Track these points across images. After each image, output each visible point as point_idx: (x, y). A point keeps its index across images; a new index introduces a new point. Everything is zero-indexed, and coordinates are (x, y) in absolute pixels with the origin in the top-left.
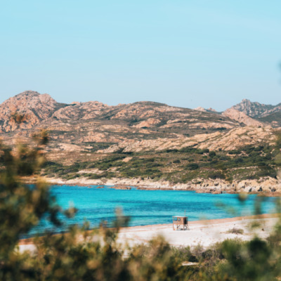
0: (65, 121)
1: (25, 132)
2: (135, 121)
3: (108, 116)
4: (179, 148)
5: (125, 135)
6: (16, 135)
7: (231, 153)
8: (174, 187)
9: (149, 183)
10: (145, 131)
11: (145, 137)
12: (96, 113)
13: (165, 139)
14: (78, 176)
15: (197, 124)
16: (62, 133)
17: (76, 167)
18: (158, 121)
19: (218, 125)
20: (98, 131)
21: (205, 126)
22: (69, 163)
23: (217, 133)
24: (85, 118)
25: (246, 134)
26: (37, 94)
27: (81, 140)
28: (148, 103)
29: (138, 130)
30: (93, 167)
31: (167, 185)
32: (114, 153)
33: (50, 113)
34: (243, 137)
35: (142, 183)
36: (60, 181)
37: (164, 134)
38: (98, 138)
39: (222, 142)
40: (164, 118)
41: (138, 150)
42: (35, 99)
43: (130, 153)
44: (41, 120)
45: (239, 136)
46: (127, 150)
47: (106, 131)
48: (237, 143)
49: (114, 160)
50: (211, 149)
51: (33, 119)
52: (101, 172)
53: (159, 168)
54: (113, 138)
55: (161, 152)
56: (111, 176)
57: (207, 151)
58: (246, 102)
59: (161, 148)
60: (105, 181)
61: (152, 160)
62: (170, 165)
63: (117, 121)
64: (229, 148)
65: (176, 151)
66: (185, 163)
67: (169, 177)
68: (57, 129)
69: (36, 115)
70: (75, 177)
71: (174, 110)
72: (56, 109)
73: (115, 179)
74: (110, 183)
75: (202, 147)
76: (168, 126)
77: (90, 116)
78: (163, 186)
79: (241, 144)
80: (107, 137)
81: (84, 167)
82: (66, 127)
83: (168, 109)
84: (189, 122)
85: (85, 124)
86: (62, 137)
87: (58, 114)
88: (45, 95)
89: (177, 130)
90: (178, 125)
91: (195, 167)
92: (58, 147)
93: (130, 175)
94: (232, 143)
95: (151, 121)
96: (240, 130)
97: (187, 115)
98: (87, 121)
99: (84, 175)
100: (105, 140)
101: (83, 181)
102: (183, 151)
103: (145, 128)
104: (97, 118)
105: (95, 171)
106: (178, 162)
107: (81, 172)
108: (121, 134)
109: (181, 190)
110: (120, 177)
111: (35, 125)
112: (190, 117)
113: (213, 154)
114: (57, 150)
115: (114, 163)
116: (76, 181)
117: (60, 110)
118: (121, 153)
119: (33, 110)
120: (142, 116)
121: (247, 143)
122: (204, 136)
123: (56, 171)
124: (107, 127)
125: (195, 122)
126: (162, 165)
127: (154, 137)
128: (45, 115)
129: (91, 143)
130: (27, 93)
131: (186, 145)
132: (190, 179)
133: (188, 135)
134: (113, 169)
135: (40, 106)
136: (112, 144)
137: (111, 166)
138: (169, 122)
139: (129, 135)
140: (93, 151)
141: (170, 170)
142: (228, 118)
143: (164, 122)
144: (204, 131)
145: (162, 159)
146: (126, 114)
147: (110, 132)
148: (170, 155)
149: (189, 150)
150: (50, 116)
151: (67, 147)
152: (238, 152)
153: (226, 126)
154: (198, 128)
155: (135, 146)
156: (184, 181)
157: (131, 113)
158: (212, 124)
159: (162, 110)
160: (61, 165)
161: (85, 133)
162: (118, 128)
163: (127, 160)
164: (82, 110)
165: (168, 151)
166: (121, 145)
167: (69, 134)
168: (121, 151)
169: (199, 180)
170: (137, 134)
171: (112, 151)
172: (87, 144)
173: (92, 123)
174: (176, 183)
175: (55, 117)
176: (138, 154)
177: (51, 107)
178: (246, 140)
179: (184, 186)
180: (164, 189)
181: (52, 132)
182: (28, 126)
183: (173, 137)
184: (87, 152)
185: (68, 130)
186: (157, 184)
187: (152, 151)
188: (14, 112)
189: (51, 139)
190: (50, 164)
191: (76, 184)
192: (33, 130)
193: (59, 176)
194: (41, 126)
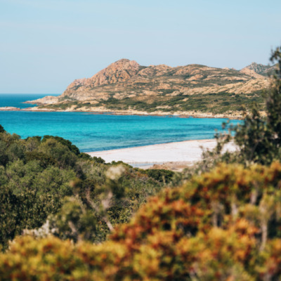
0: (145, 77)
1: (122, 84)
2: (188, 76)
3: (171, 73)
4: (217, 93)
5: (182, 85)
6: (117, 86)
7: (248, 95)
8: (215, 116)
9: (199, 114)
10: (194, 83)
11: (195, 86)
12: (164, 71)
13: (208, 87)
14: (156, 110)
15: (226, 78)
16: (144, 84)
17: (155, 105)
18: (202, 76)
19: (238, 78)
20: (166, 83)
21: (230, 79)
22: (150, 102)
23: (239, 83)
24: (157, 75)
25: (257, 83)
26: (128, 61)
27: (156, 88)
28: (196, 65)
29: (190, 82)
30: (165, 104)
31: (211, 115)
32: (177, 96)
33: (137, 72)
34: (256, 85)
35: (195, 114)
36: (146, 113)
37: (206, 84)
38: (166, 87)
39: (243, 88)
40: (205, 74)
41: (191, 94)
42: (127, 64)
43: (187, 96)
44: (131, 76)
45: (253, 85)
46: (185, 94)
47: (171, 82)
48: (252, 89)
49: (177, 100)
50: (236, 93)
51: (126, 75)
52: (170, 107)
53: (205, 105)
54: (175, 87)
55: (206, 95)
56: (176, 110)
57: (234, 94)
58: (254, 64)
59: (205, 93)
60: (173, 113)
61: (201, 100)
62: (212, 103)
63: (177, 77)
64: (247, 92)
65: (215, 94)
66: (222, 101)
67: (212, 110)
68: (141, 81)
69: (128, 73)
70: (154, 111)
71: (210, 69)
72: (140, 70)
73: (179, 112)
74: (176, 114)
75: (231, 92)
76: (208, 79)
77: (160, 74)
78: (209, 116)
79: (254, 90)
80: (171, 86)
81: (160, 105)
82: (146, 80)
83: (208, 69)
84: (220, 77)
85: (158, 79)
86: (144, 86)
87: (141, 72)
88: (133, 61)
89: (214, 81)
90: (214, 78)
91: (227, 104)
92: (142, 92)
93: (188, 109)
94: (249, 89)
95: (197, 76)
96: (253, 81)
97: (220, 72)
98: (159, 77)
99: (160, 109)
100: (170, 88)
101: (160, 113)
102: (220, 94)
103: (194, 80)
104: (165, 75)
105: (166, 107)
106: (216, 101)
107: (158, 107)
108: (180, 84)
109: (220, 118)
110: (182, 111)
111: (127, 79)
112: (221, 74)
113: (237, 96)
114: (141, 94)
115: (177, 102)
116: (155, 113)
117: (142, 71)
118: (181, 96)
119: (126, 70)
120: (192, 73)
121: (258, 89)
122: (231, 85)
123: (143, 107)
124: (171, 80)
125: (224, 77)
126: (207, 103)
127: (199, 86)
128: (134, 74)
129: (162, 90)
130: (122, 60)
131: (221, 90)
132: (225, 111)
133: (220, 85)
134: (178, 106)
135: (130, 68)
136: (174, 90)
137: (176, 104)
138: (209, 76)
139: (184, 85)
140: (164, 95)
141: (212, 106)
142: (244, 74)
143: (205, 77)
144: (230, 82)
145: (207, 99)
146: (182, 72)
147: (173, 83)
148: (212, 97)
149: (223, 94)
150: (136, 74)
151: (147, 92)
152: (253, 95)
153: (243, 79)
154: (226, 80)
156: (221, 113)
157: (185, 72)
158: (235, 78)
159: (204, 69)
160: (145, 104)
161: (158, 84)
162: (178, 81)
163: (185, 100)
164: (156, 70)
165: (210, 94)
166: (181, 91)
167: (148, 85)
168: (181, 94)
169: (230, 112)
170: (189, 84)
171: (176, 95)
172: (159, 90)
173: (162, 78)
174: (216, 113)
175: (139, 75)
176: (192, 96)
177: (137, 69)
178: (257, 87)
179: (221, 116)
180: (209, 118)
181: (138, 84)
182: (124, 80)
183: (211, 86)
184: (160, 95)
185: (147, 82)
186: (205, 115)
187: (200, 94)
188: (115, 72)
189: (138, 88)
190: (139, 102)
191: (156, 115)
192: (126, 82)
193: (145, 110)
194: (132, 80)
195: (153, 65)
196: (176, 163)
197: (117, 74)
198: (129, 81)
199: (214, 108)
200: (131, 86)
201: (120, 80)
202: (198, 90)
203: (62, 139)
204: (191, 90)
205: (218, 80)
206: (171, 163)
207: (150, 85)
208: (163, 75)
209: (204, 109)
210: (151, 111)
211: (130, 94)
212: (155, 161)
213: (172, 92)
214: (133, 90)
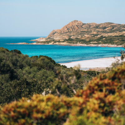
0: (85, 28)
1: (74, 32)
2: (105, 28)
3: (97, 27)
4: (119, 35)
5: (102, 32)
6: (72, 33)
8: (118, 46)
9: (110, 45)
10: (108, 31)
11: (108, 32)
12: (94, 26)
13: (114, 33)
14: (90, 44)
15: (123, 29)
16: (85, 32)
17: (90, 41)
18: (112, 28)
20: (95, 31)
22: (88, 40)
24: (91, 27)
26: (77, 21)
27: (90, 34)
28: (109, 23)
29: (106, 30)
30: (94, 41)
31: (116, 46)
32: (100, 37)
33: (81, 26)
35: (109, 45)
36: (86, 45)
37: (114, 31)
38: (95, 33)
41: (107, 36)
43: (105, 37)
44: (79, 28)
46: (104, 36)
47: (97, 31)
52: (97, 42)
53: (113, 41)
54: (99, 33)
55: (113, 37)
56: (100, 43)
59: (113, 36)
60: (98, 45)
61: (111, 39)
62: (116, 40)
63: (100, 28)
65: (118, 36)
66: (121, 39)
67: (116, 44)
68: (83, 31)
69: (77, 27)
70: (89, 44)
71: (116, 24)
72: (83, 25)
73: (101, 44)
74: (100, 45)
76: (114, 29)
78: (115, 46)
80: (97, 33)
81: (92, 41)
82: (86, 30)
83: (114, 24)
84: (120, 28)
85: (91, 29)
86: (85, 33)
87: (83, 26)
88: (80, 21)
89: (117, 30)
90: (117, 29)
91: (123, 41)
92: (84, 36)
93: (105, 43)
95: (110, 28)
97: (120, 26)
99: (92, 43)
100: (97, 34)
101: (92, 45)
102: (120, 36)
103: (108, 30)
104: (94, 27)
105: (95, 42)
106: (118, 39)
107: (91, 42)
108: (101, 32)
109: (120, 47)
110: (102, 44)
111: (77, 30)
112: (121, 27)
114: (83, 36)
115: (100, 40)
116: (90, 45)
117: (84, 25)
118: (102, 37)
119: (77, 26)
120: (107, 27)
123: (84, 42)
124: (97, 30)
125: (122, 28)
126: (114, 40)
127: (111, 32)
128: (80, 27)
129: (93, 34)
130: (75, 21)
131: (121, 34)
132: (122, 44)
133: (120, 32)
134: (100, 42)
135: (78, 24)
136: (99, 34)
137: (99, 41)
139: (104, 32)
140: (94, 37)
141: (116, 42)
143: (113, 28)
145: (114, 39)
146: (103, 26)
147: (98, 31)
148: (116, 37)
149: (121, 36)
150: (81, 27)
151: (86, 36)
154: (123, 30)
155: (106, 35)
156: (121, 45)
157: (104, 26)
159: (113, 25)
160: (85, 41)
161: (91, 32)
162: (100, 30)
163: (104, 39)
164: (90, 25)
165: (116, 36)
166: (102, 35)
167: (87, 32)
168: (102, 36)
170: (106, 32)
171: (99, 36)
172: (92, 35)
173: (93, 29)
174: (118, 45)
175: (83, 28)
176: (107, 37)
177: (82, 25)
179: (121, 46)
180: (115, 47)
181: (82, 32)
182: (76, 30)
183: (116, 32)
184: (92, 37)
185: (86, 31)
186: (113, 46)
187: (111, 36)
188: (71, 26)
189: (82, 34)
190: (83, 40)
191: (90, 46)
192: (77, 31)
193: (85, 44)
194: (79, 30)
195: (89, 23)
196: (100, 68)
197: (72, 27)
198: (78, 30)
199: (117, 42)
200: (78, 33)
201: (74, 30)
202: (110, 34)
203: (47, 57)
204: (107, 34)
205: (119, 30)
206: (97, 68)
207: (88, 32)
208: (94, 28)
209: (113, 43)
210: (88, 44)
211: (79, 36)
212: (90, 67)
213: (98, 35)
214: (80, 35)
